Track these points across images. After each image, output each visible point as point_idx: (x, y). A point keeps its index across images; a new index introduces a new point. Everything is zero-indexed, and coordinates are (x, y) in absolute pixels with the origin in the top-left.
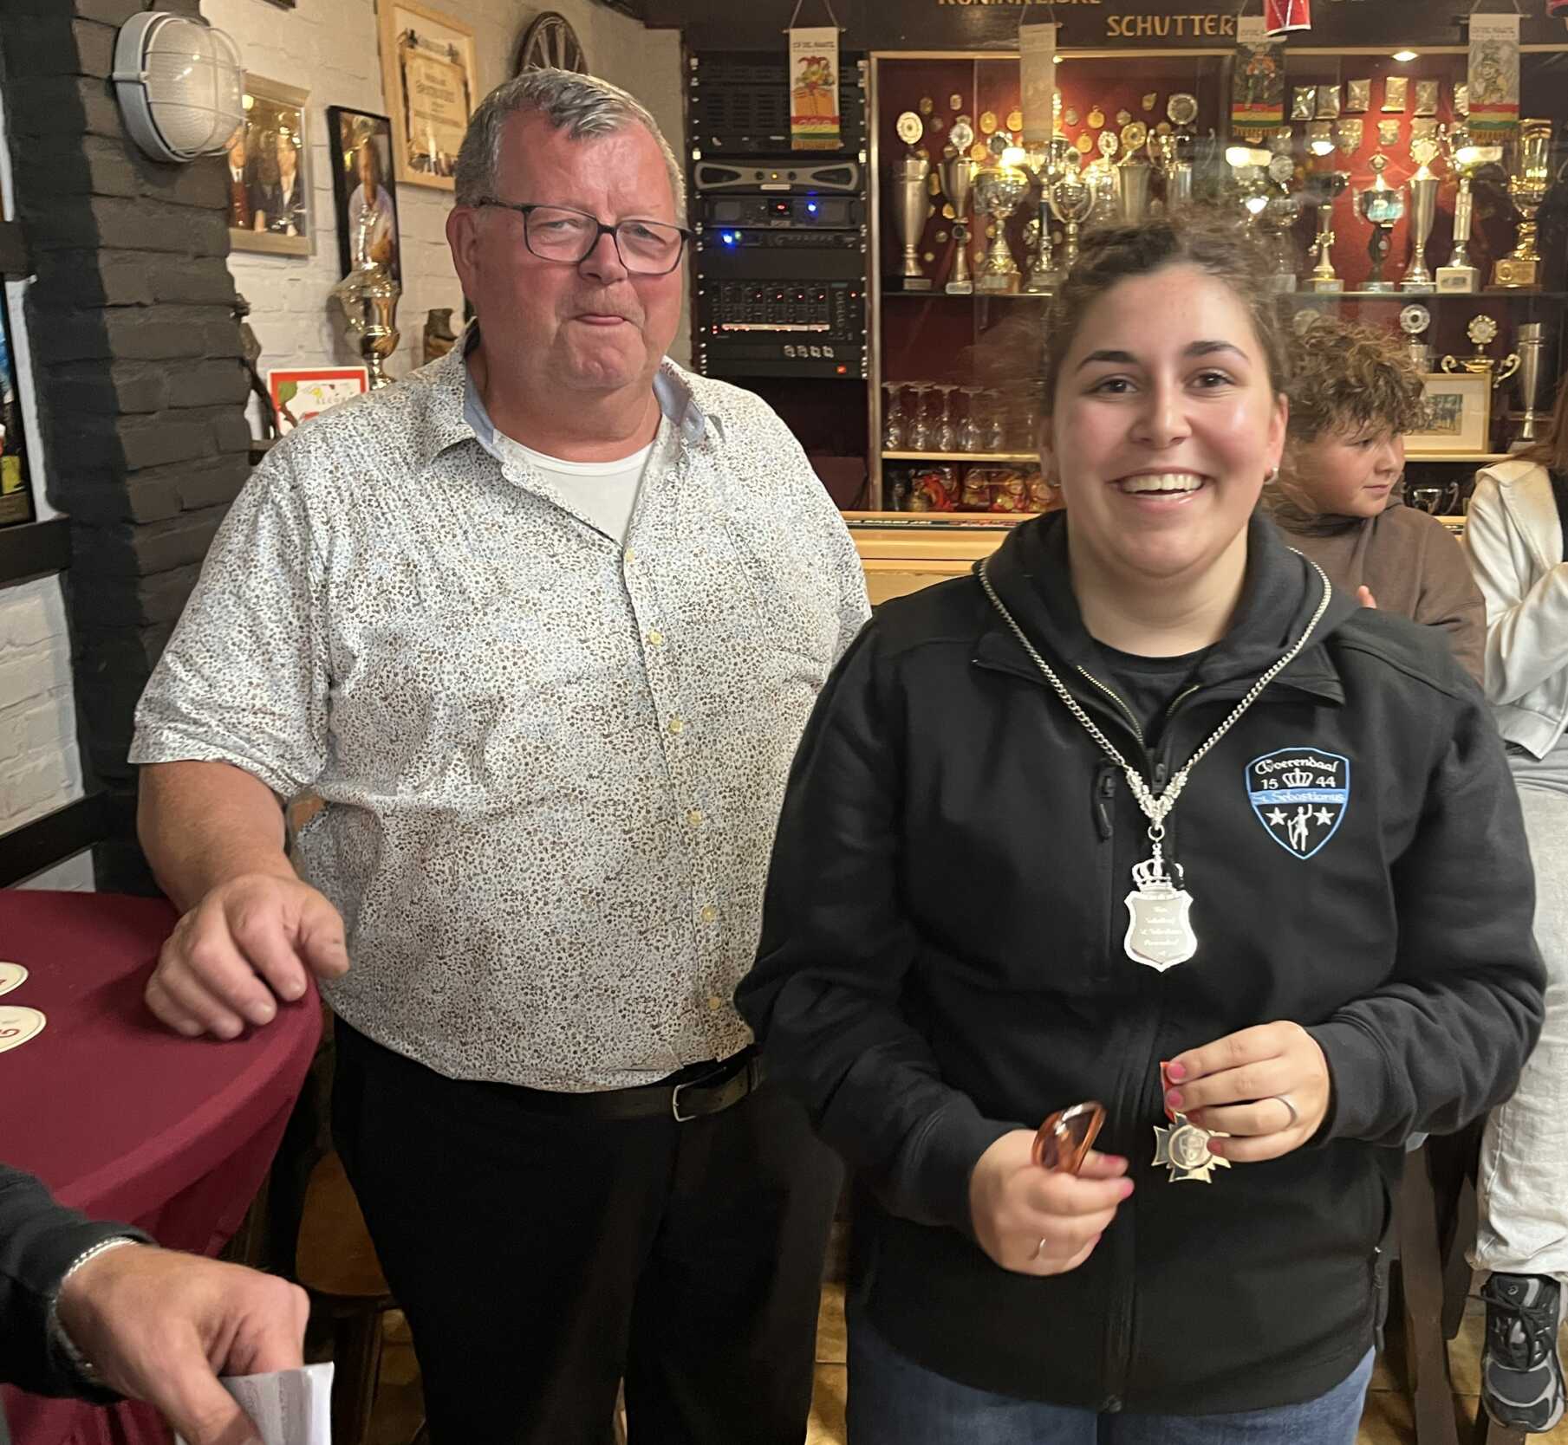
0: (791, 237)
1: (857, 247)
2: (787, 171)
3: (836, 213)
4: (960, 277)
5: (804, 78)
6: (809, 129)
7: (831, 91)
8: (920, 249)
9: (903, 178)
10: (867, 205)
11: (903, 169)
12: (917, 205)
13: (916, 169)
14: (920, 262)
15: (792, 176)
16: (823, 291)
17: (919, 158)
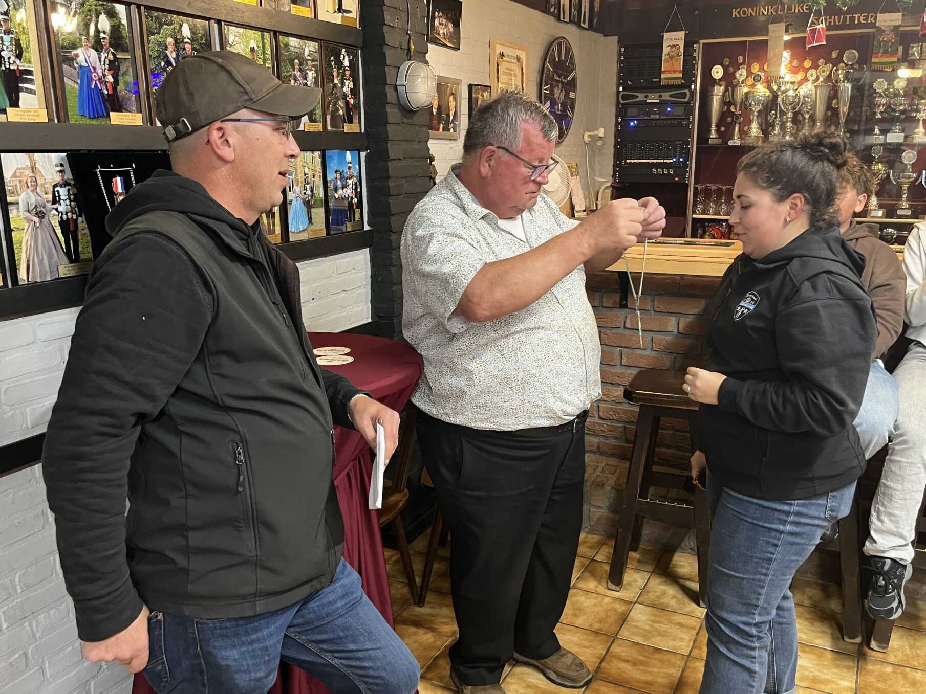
0: (658, 122)
1: (687, 125)
2: (659, 94)
3: (680, 111)
4: (736, 138)
5: (669, 54)
6: (669, 76)
7: (680, 59)
8: (718, 126)
9: (712, 95)
10: (694, 107)
11: (713, 91)
12: (718, 107)
13: (718, 91)
14: (718, 131)
15: (660, 96)
16: (671, 146)
17: (720, 86)
